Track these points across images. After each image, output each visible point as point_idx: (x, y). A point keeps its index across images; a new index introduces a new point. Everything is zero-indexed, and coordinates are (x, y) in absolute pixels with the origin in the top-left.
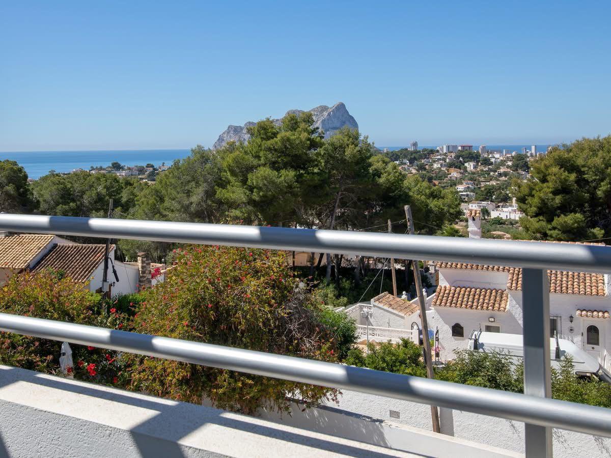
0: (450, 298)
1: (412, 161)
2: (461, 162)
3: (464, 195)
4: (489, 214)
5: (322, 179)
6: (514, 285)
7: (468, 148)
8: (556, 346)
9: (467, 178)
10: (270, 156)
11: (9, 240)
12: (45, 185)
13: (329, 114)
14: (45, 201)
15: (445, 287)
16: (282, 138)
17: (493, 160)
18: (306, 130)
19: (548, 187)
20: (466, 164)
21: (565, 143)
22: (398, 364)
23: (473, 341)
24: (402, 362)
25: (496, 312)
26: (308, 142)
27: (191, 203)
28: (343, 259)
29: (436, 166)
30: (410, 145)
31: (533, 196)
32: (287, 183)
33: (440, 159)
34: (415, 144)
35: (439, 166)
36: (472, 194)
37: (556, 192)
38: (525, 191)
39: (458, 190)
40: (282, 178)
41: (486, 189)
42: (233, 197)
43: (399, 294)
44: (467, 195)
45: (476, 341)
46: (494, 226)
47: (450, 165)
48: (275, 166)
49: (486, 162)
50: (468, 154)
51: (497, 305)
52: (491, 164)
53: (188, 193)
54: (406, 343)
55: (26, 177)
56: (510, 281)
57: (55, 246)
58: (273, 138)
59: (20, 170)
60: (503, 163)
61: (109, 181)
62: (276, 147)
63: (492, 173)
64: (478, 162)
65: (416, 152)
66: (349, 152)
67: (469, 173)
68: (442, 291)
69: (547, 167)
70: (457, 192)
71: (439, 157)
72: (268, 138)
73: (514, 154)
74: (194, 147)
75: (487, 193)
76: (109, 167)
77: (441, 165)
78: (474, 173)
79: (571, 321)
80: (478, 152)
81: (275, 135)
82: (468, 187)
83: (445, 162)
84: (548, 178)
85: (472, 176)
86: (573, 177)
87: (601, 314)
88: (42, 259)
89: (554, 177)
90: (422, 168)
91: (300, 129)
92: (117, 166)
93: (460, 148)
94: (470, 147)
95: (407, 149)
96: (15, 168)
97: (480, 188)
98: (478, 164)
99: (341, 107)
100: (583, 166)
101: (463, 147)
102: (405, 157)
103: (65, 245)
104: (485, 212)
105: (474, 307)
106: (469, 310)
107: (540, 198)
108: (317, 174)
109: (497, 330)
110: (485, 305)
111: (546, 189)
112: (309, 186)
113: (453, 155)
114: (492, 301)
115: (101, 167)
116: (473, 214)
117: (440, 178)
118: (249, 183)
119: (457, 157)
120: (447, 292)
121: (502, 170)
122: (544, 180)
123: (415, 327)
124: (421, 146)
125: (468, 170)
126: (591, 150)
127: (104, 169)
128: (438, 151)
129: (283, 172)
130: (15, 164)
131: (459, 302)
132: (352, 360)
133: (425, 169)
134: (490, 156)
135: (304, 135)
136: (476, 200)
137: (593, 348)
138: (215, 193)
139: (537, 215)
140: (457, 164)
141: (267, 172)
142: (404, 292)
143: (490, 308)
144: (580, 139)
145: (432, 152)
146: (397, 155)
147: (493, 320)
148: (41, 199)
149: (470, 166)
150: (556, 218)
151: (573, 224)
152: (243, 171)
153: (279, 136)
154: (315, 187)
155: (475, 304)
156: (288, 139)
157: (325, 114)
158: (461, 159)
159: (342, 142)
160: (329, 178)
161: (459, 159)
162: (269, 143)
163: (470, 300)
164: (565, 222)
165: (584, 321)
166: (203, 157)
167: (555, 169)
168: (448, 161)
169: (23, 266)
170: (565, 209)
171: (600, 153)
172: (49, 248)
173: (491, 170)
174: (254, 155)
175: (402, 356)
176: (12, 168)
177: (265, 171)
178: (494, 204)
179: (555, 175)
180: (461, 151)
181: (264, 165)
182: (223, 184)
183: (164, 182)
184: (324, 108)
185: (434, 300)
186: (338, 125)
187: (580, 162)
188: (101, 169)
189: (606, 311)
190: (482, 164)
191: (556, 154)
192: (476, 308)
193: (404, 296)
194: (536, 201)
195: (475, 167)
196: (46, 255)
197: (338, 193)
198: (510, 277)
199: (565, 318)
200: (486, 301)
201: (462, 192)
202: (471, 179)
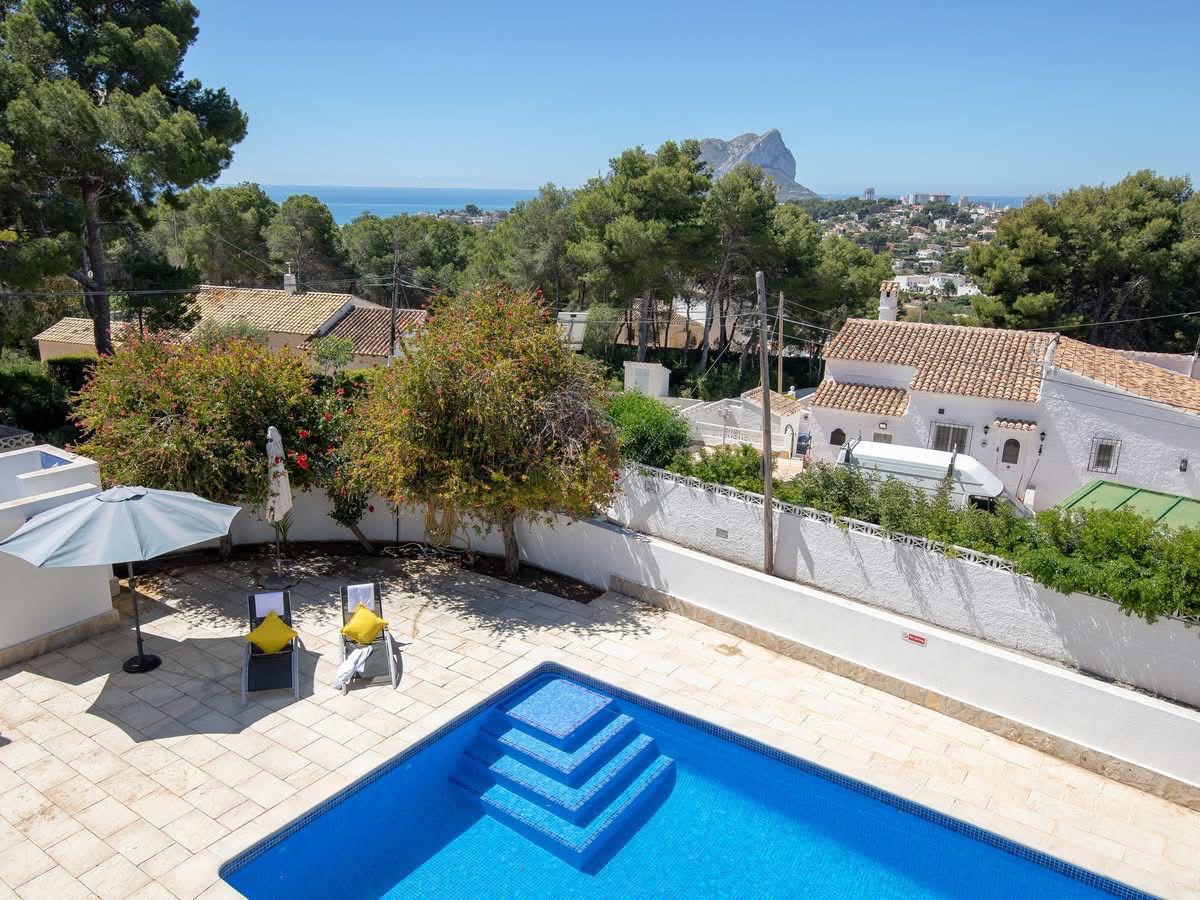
0: (834, 397)
1: (861, 216)
2: (929, 218)
3: (927, 264)
4: (954, 290)
5: (704, 234)
6: (919, 383)
7: (943, 199)
8: (949, 463)
9: (933, 241)
10: (636, 201)
11: (297, 298)
12: (356, 230)
13: (757, 146)
14: (355, 251)
15: (831, 383)
16: (653, 176)
17: (974, 217)
18: (687, 166)
19: (1017, 255)
20: (936, 222)
21: (1053, 192)
22: (732, 475)
23: (845, 452)
24: (737, 473)
25: (890, 417)
26: (689, 183)
27: (537, 262)
28: (732, 342)
29: (894, 223)
30: (862, 193)
31: (994, 267)
32: (656, 239)
33: (901, 214)
34: (871, 192)
35: (899, 223)
36: (937, 262)
37: (1024, 264)
38: (984, 258)
39: (920, 257)
40: (650, 231)
41: (956, 257)
42: (588, 256)
43: (786, 389)
44: (931, 264)
45: (849, 452)
46: (958, 307)
47: (914, 222)
48: (641, 214)
49: (965, 219)
50: (943, 208)
51: (893, 409)
52: (972, 221)
53: (533, 248)
54: (746, 450)
55: (329, 220)
56: (915, 379)
57: (353, 308)
58: (641, 175)
59: (322, 209)
60: (987, 222)
61: (441, 229)
62: (645, 188)
63: (970, 235)
64: (954, 218)
65: (870, 202)
66: (744, 197)
67: (938, 234)
68: (826, 388)
69: (1020, 227)
70: (917, 260)
71: (900, 210)
72: (636, 175)
73: (1007, 208)
74: (543, 185)
75: (958, 262)
76: (462, 211)
77: (902, 222)
78: (944, 234)
79: (986, 433)
80: (956, 205)
81: (644, 171)
82: (934, 254)
83: (908, 217)
84: (1019, 243)
85: (942, 238)
86: (1055, 241)
87: (1025, 425)
88: (336, 324)
89: (1026, 241)
90: (874, 225)
91: (680, 164)
92: (472, 210)
93: (932, 199)
94: (947, 197)
95: (857, 198)
96: (316, 206)
97: (949, 255)
98: (952, 222)
99: (775, 137)
100: (1073, 226)
101: (937, 197)
102: (854, 209)
103: (365, 307)
104: (950, 287)
105: (863, 409)
106: (856, 413)
107: (1003, 270)
108: (700, 227)
109: (887, 439)
110: (878, 407)
111: (1013, 258)
112: (686, 243)
113: (920, 208)
114: (888, 403)
115: (453, 211)
116: (888, 288)
117: (897, 240)
118: (607, 236)
119: (926, 211)
120: (832, 388)
121: (985, 231)
122: (1014, 245)
123: (789, 431)
124: (878, 195)
125: (938, 229)
126: (1089, 205)
127: (457, 214)
128: (900, 202)
129: (651, 222)
130: (315, 200)
131: (845, 402)
132: (677, 467)
133: (878, 227)
134: (972, 211)
135: (684, 173)
136: (941, 271)
137: (1008, 467)
138: (565, 250)
139: (995, 293)
140: (923, 222)
141: (629, 223)
142: (792, 387)
143: (884, 411)
144: (1076, 188)
145: (892, 203)
146: (843, 206)
147: (884, 426)
148: (350, 249)
149: (941, 224)
150: (1020, 298)
151: (1042, 306)
152: (599, 220)
153: (650, 173)
154: (695, 245)
155: (865, 405)
156: (661, 178)
157: (753, 145)
158: (930, 214)
159: (735, 183)
160: (714, 233)
161: (927, 213)
162: (635, 182)
163: (860, 400)
164: (1032, 303)
165: (1001, 434)
166: (554, 199)
167: (1030, 231)
168: (911, 216)
169: (313, 332)
170: (1035, 286)
171: (1100, 209)
172: (345, 310)
173: (969, 231)
174: (617, 198)
175: (737, 465)
176: (311, 207)
177: (628, 222)
178: (964, 277)
179: (1029, 238)
180: (933, 203)
181: (627, 213)
182: (576, 238)
183: (503, 232)
184: (751, 137)
185: (813, 399)
186: (768, 162)
187: (1068, 220)
188: (453, 213)
189: (1034, 423)
190: (958, 222)
191: (1036, 210)
192: (865, 411)
193: (792, 392)
194: (996, 274)
195: (948, 226)
196: (340, 320)
197: (726, 254)
198: (917, 372)
199: (979, 429)
200: (881, 403)
201: (924, 259)
202: (940, 243)
